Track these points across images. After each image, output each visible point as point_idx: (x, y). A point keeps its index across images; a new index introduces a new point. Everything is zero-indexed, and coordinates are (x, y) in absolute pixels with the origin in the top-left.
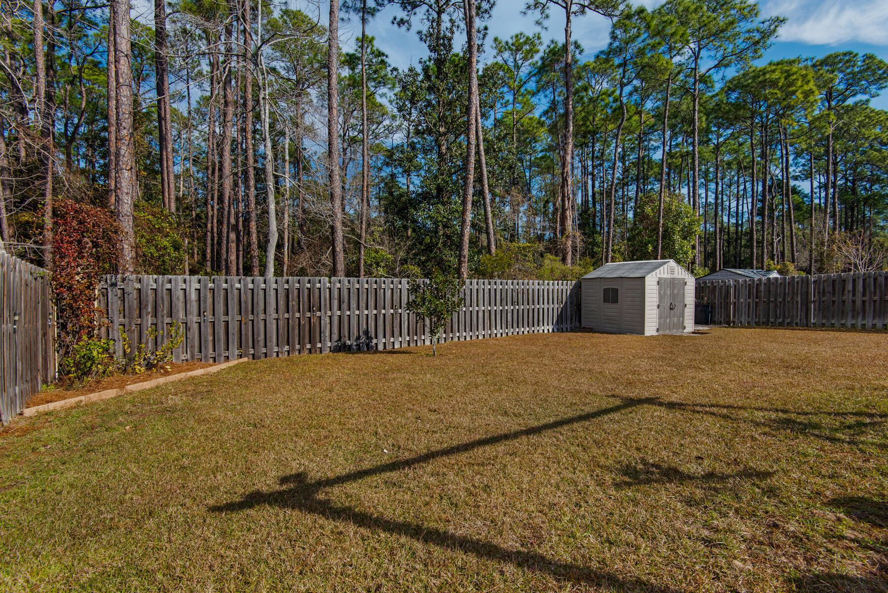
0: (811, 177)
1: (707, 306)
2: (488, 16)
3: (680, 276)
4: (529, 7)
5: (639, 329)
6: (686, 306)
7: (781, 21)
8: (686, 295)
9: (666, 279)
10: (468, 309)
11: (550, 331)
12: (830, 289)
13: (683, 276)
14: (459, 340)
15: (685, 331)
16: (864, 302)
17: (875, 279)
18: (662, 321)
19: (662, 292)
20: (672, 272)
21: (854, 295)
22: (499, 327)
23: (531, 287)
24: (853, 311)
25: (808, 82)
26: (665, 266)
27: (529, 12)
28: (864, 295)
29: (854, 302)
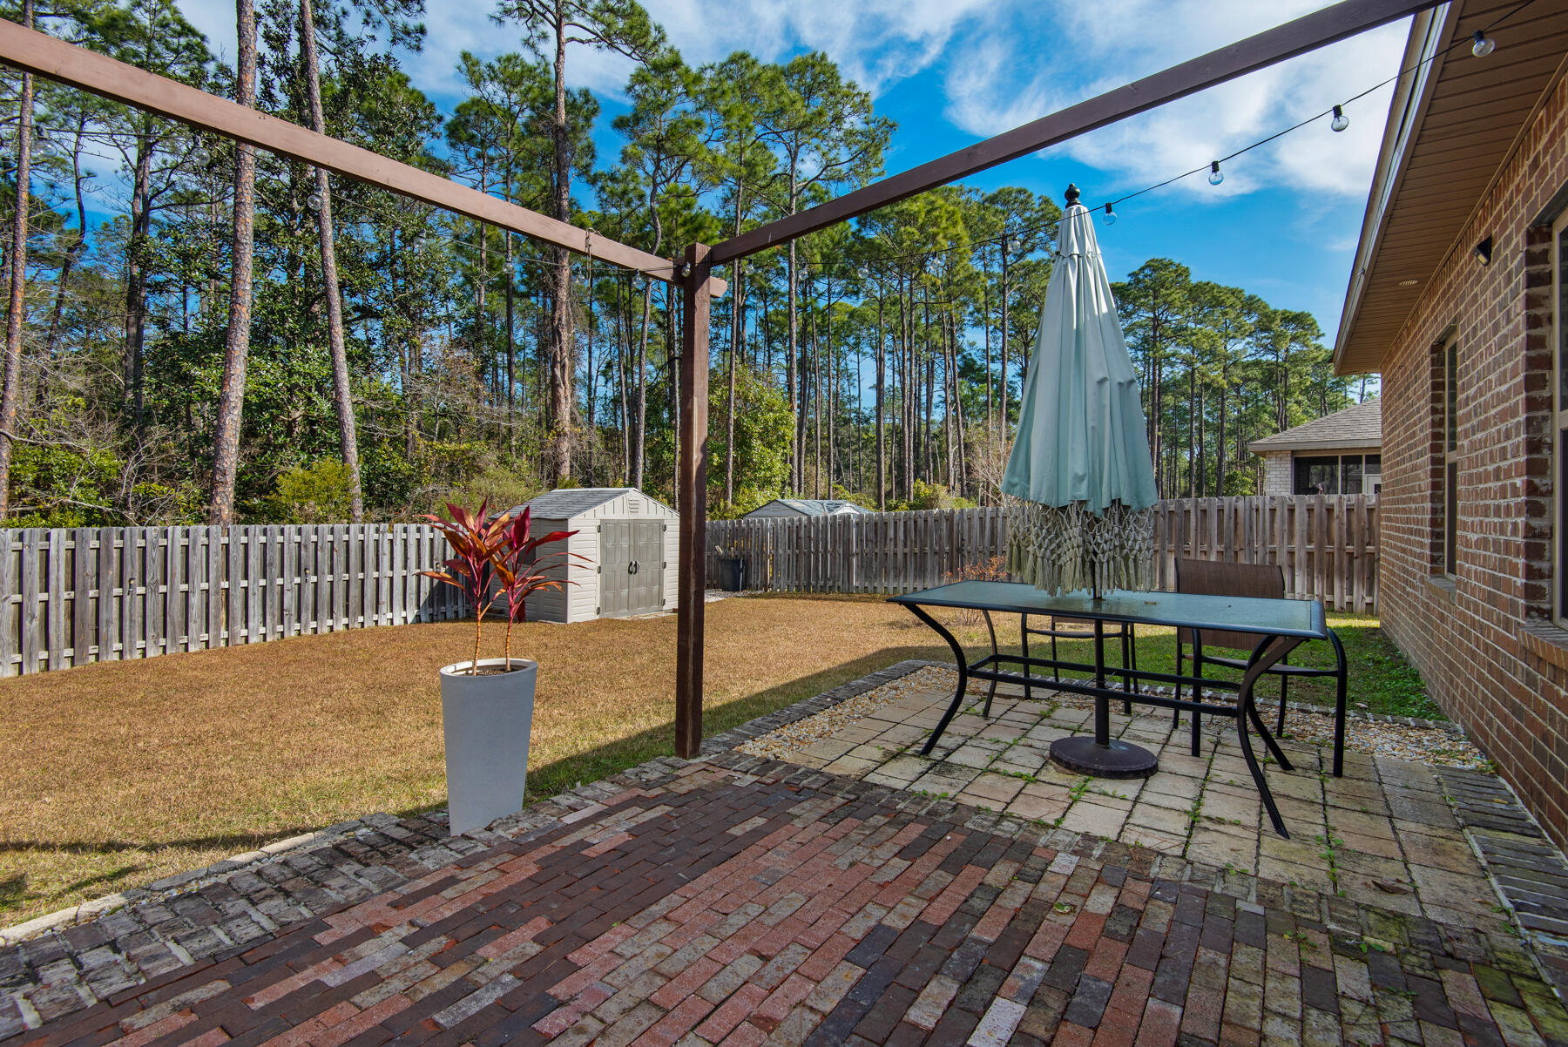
0: (1003, 358)
1: (737, 561)
2: (418, 7)
3: (652, 516)
4: (507, 12)
5: (557, 612)
6: (665, 565)
7: (891, 127)
8: (666, 547)
9: (617, 523)
10: (155, 590)
11: (410, 620)
12: (872, 535)
13: (660, 516)
14: (144, 655)
15: (665, 608)
16: (905, 554)
17: (915, 522)
18: (610, 595)
19: (609, 545)
20: (634, 507)
21: (896, 545)
22: (255, 620)
23: (355, 536)
24: (895, 568)
25: (955, 224)
26: (618, 500)
27: (508, 20)
28: (905, 545)
29: (895, 554)
